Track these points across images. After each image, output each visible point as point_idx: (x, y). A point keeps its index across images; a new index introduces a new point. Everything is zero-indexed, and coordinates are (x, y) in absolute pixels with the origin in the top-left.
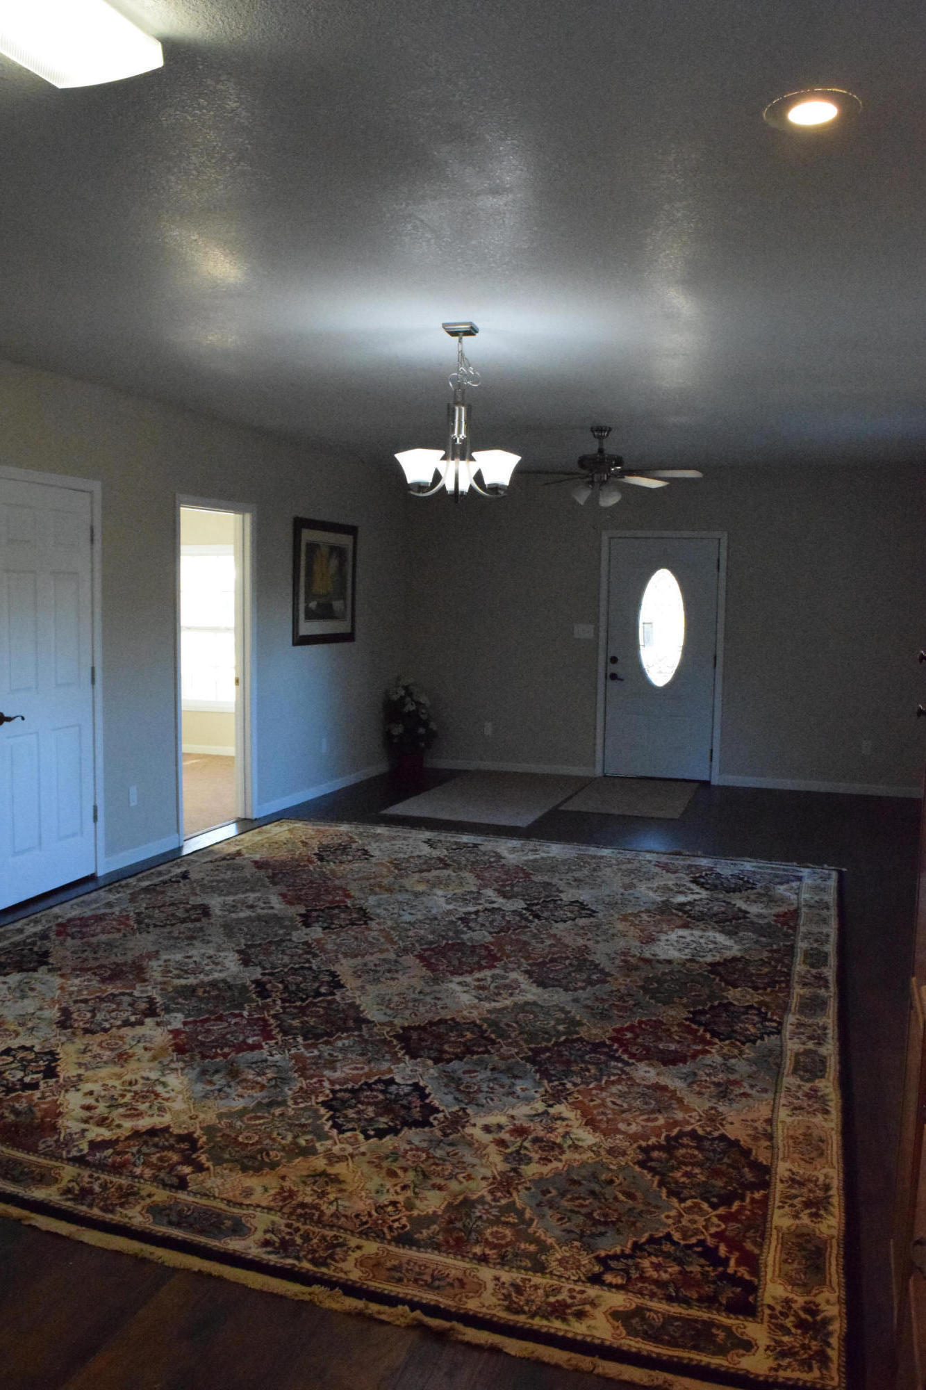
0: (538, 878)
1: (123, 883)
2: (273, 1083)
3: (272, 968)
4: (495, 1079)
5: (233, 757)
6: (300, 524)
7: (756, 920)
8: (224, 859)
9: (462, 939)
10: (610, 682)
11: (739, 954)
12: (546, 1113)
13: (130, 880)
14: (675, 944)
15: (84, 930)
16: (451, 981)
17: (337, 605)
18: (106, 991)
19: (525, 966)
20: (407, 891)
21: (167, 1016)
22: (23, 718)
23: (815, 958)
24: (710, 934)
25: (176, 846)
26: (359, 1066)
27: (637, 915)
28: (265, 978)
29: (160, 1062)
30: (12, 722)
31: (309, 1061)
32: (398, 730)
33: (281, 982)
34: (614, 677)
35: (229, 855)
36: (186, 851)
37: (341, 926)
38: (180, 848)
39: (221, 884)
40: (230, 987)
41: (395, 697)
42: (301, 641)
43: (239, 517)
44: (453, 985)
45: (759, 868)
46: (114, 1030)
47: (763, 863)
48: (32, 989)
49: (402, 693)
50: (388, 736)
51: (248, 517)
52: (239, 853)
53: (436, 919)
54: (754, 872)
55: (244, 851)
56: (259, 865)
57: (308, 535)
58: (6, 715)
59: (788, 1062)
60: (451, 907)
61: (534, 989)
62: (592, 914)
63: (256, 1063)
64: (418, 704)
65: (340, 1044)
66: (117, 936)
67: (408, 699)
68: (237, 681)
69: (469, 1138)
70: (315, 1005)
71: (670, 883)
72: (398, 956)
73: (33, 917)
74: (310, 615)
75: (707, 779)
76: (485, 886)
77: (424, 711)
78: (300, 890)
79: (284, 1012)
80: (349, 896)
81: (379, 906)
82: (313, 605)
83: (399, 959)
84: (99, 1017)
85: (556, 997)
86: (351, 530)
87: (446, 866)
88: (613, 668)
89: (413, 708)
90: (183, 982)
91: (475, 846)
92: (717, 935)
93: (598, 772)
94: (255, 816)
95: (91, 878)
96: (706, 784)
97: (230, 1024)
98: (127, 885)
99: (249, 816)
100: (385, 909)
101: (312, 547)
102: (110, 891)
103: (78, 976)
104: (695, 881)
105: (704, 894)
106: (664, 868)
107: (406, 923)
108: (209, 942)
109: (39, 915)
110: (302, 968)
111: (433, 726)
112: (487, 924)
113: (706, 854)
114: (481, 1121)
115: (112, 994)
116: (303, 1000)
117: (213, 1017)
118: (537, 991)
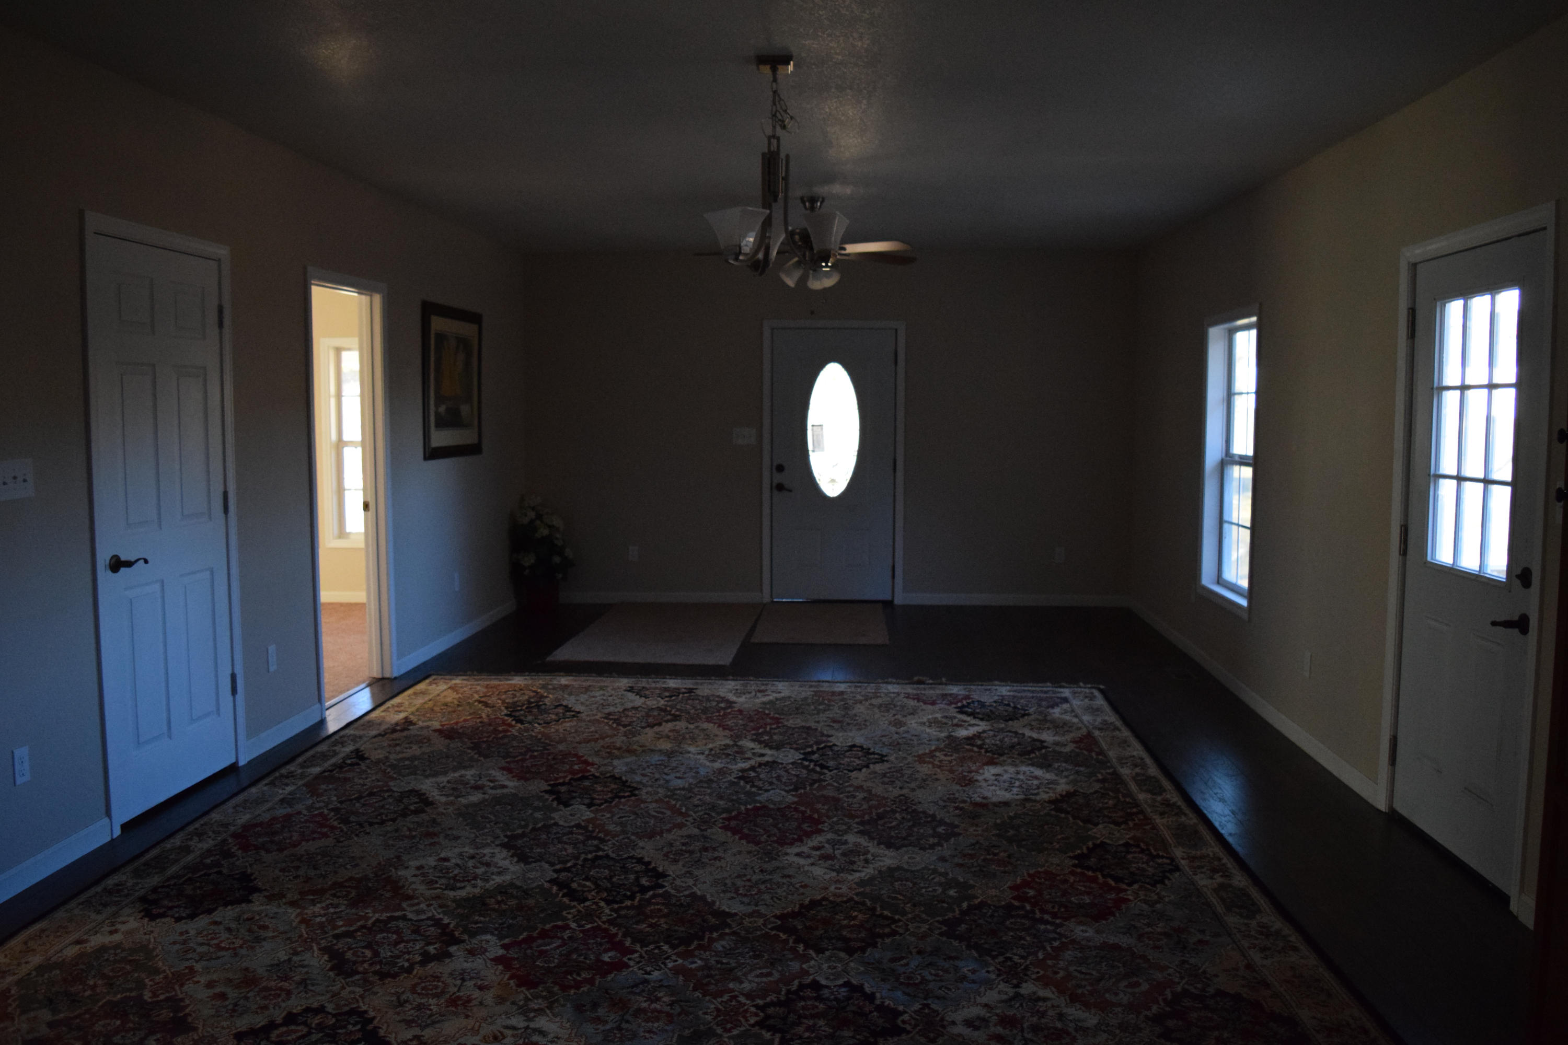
0: (793, 722)
1: (284, 771)
2: (678, 1009)
3: (560, 862)
4: (931, 964)
5: (364, 604)
6: (429, 309)
7: (1058, 748)
8: (394, 731)
9: (760, 802)
10: (775, 492)
11: (1070, 788)
12: (1017, 996)
13: (291, 767)
14: (996, 782)
15: (276, 839)
16: (787, 854)
17: (465, 409)
18: (368, 919)
19: (856, 827)
20: (652, 751)
21: (474, 941)
22: (146, 561)
23: (1145, 782)
24: (1023, 768)
25: (318, 719)
26: (764, 971)
27: (931, 754)
28: (563, 875)
29: (513, 1003)
30: (135, 566)
31: (700, 974)
32: (528, 560)
33: (587, 879)
34: (780, 487)
35: (397, 724)
36: (333, 726)
37: (606, 801)
38: (322, 722)
39: (416, 763)
40: (527, 893)
41: (525, 521)
42: (432, 454)
43: (365, 299)
44: (791, 856)
45: (1015, 691)
46: (417, 967)
47: (1017, 687)
48: (265, 928)
49: (532, 515)
51: (377, 298)
52: (407, 722)
53: (711, 781)
54: (1014, 697)
55: (412, 718)
56: (449, 733)
57: (438, 324)
58: (123, 558)
59: (1214, 900)
60: (718, 765)
62: (882, 759)
63: (636, 986)
64: (550, 527)
65: (718, 946)
66: (330, 841)
67: (538, 522)
68: (366, 506)
69: (961, 1039)
70: (649, 902)
71: (939, 716)
72: (702, 830)
73: (191, 828)
74: (442, 423)
75: (889, 598)
76: (739, 737)
77: (558, 536)
78: (524, 760)
79: (619, 916)
80: (586, 763)
81: (632, 771)
82: (442, 409)
83: (705, 833)
84: (385, 953)
85: (920, 859)
86: (475, 318)
87: (676, 718)
88: (778, 478)
89: (546, 532)
90: (462, 893)
91: (690, 691)
92: (1032, 769)
93: (767, 599)
94: (396, 674)
95: (232, 769)
96: (888, 604)
97: (562, 938)
98: (291, 775)
99: (387, 675)
100: (643, 775)
101: (441, 337)
102: (272, 783)
103: (314, 903)
104: (961, 711)
105: (982, 726)
106: (919, 700)
107: (680, 789)
108: (457, 838)
109: (197, 825)
110: (597, 858)
111: (569, 553)
112: (774, 781)
113: (955, 679)
114: (959, 1016)
115: (378, 920)
116: (632, 898)
117: (535, 934)
118: (892, 854)
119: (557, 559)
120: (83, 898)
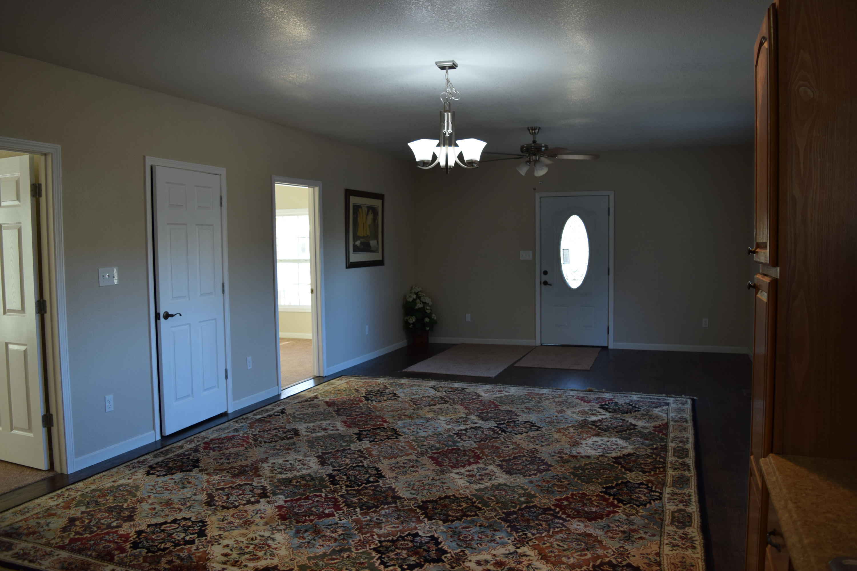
0: (503, 408)
1: (245, 416)
2: (342, 537)
3: (339, 466)
4: (482, 532)
5: (310, 340)
6: (349, 193)
7: (642, 430)
8: (307, 401)
9: (457, 446)
10: (542, 285)
11: (632, 452)
12: (517, 552)
13: (249, 415)
14: (592, 446)
15: (221, 446)
16: (452, 472)
17: (373, 243)
18: (235, 483)
19: (498, 462)
20: (422, 417)
21: (274, 497)
22: (180, 315)
23: (681, 453)
24: (614, 439)
25: (277, 394)
26: (396, 525)
27: (567, 429)
28: (335, 473)
29: (271, 526)
30: (174, 317)
31: (364, 523)
32: (412, 320)
33: (345, 475)
34: (546, 283)
35: (310, 398)
36: (283, 397)
37: (381, 440)
38: (279, 395)
39: (305, 416)
40: (313, 479)
41: (410, 300)
42: (350, 265)
43: (311, 189)
44: (453, 474)
45: (641, 398)
46: (241, 506)
47: (645, 396)
48: (189, 483)
49: (414, 296)
50: (406, 324)
51: (317, 189)
52: (316, 397)
53: (440, 434)
54: (639, 401)
55: (319, 396)
56: (328, 404)
57: (354, 200)
58: (170, 313)
59: (668, 517)
60: (449, 427)
61: (505, 476)
62: (539, 429)
63: (331, 525)
64: (424, 303)
65: (383, 512)
66: (241, 449)
67: (418, 301)
68: (312, 291)
69: (467, 569)
70: (366, 488)
71: (586, 409)
72: (418, 457)
73: (189, 439)
74: (356, 250)
75: (606, 345)
76: (470, 414)
77: (428, 308)
78: (355, 418)
79: (348, 494)
80: (385, 422)
81: (404, 427)
82: (358, 243)
83: (418, 459)
84: (232, 499)
85: (518, 480)
86: (380, 197)
87: (446, 402)
88: (545, 278)
89: (421, 306)
90: (283, 476)
91: (463, 389)
92: (618, 440)
93: (538, 343)
94: (324, 376)
95: (224, 415)
96: (605, 348)
97: (314, 501)
98: (247, 418)
99: (321, 375)
100: (408, 429)
101: (357, 207)
102: (236, 422)
103: (217, 474)
104: (602, 407)
105: (608, 415)
106: (582, 400)
107: (422, 437)
108: (299, 452)
109: (192, 438)
110: (358, 466)
111: (434, 317)
112: (473, 437)
113: (608, 391)
114: (474, 559)
115: (239, 485)
116: (359, 486)
117: (303, 498)
118: (506, 477)
119: (427, 320)
120: (126, 464)
